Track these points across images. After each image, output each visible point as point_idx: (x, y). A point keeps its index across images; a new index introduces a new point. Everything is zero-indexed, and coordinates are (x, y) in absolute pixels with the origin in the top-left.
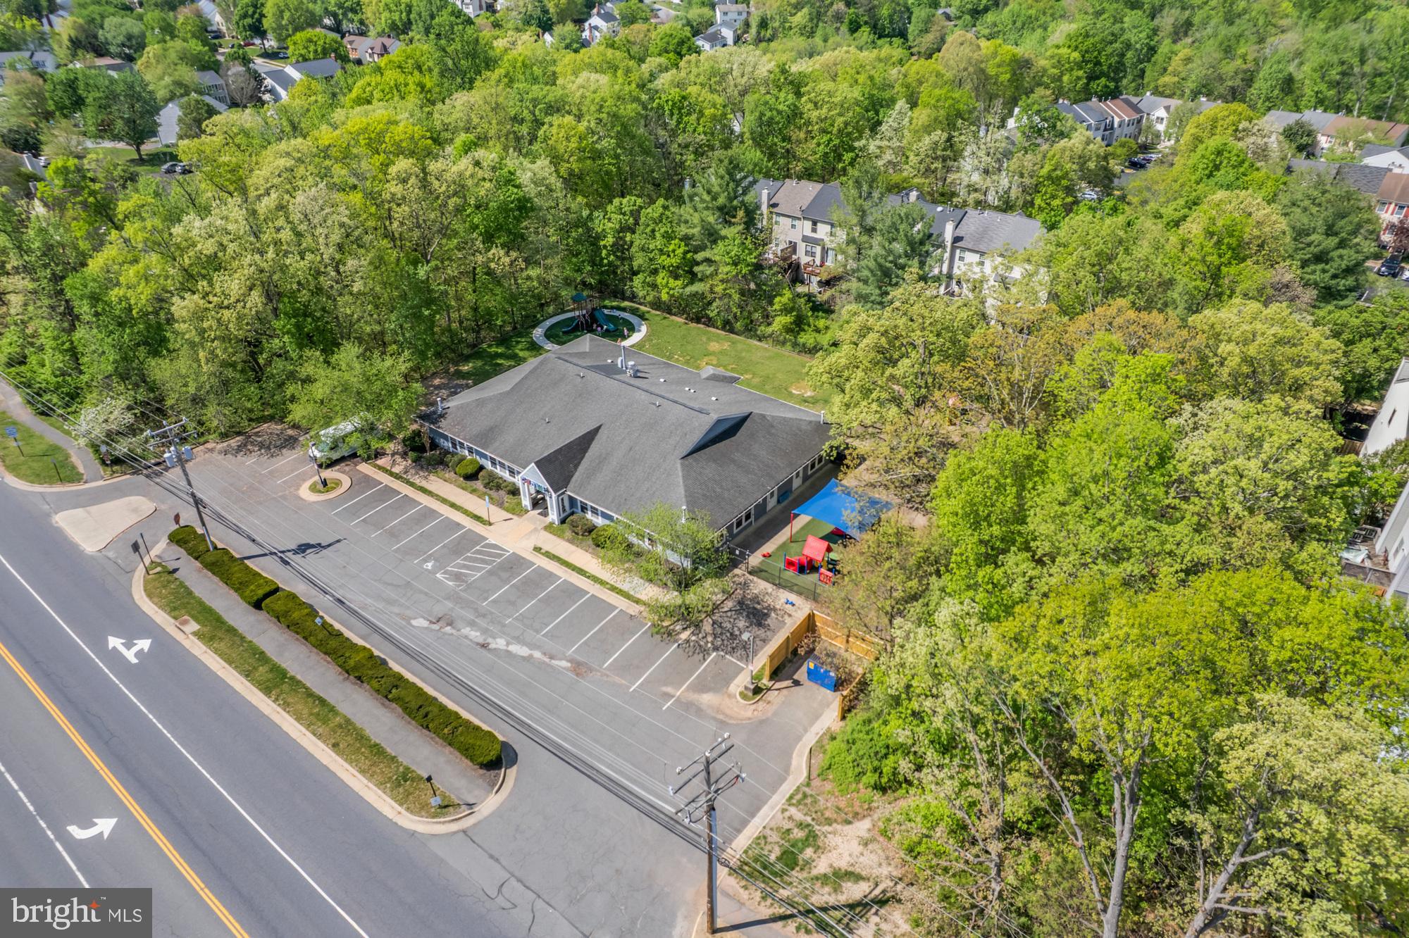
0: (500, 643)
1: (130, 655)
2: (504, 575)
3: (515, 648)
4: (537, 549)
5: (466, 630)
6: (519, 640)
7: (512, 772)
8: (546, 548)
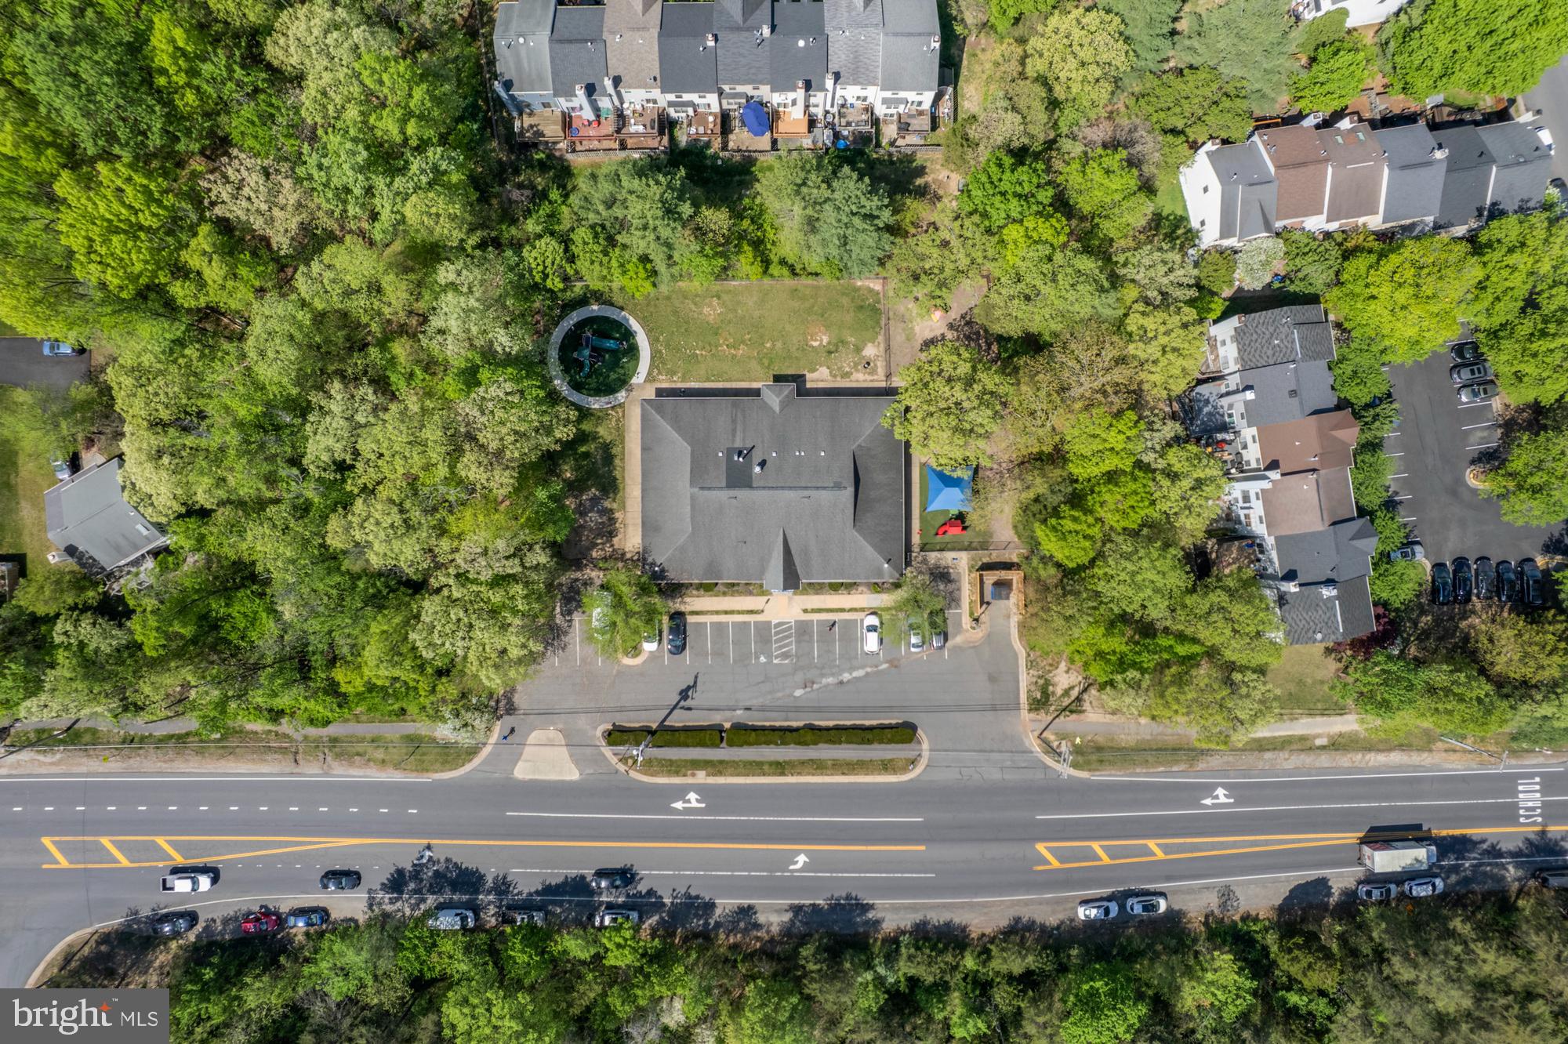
0: (846, 677)
1: (695, 804)
2: (806, 638)
3: (855, 674)
4: (805, 611)
5: (824, 681)
6: (852, 669)
7: (919, 731)
8: (809, 607)
